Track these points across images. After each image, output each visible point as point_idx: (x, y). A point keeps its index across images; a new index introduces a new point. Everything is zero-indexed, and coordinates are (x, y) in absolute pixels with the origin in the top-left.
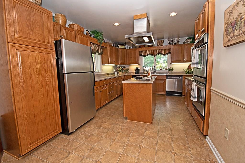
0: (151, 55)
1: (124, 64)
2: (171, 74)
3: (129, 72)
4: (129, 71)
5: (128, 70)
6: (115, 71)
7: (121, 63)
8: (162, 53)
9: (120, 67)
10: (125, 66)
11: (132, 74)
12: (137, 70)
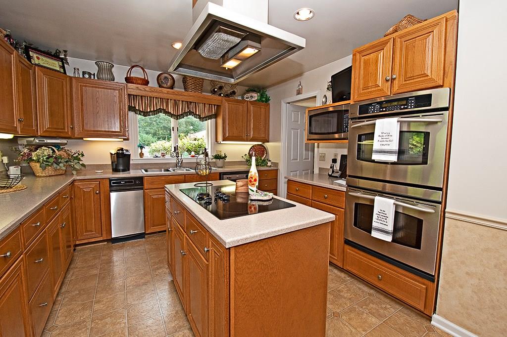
0: (166, 113)
1: (62, 135)
2: (222, 167)
3: (83, 165)
4: (84, 161)
5: (79, 160)
6: (9, 165)
7: (46, 131)
8: (198, 114)
9: (38, 147)
10: (65, 141)
11: (99, 174)
12: (121, 159)
